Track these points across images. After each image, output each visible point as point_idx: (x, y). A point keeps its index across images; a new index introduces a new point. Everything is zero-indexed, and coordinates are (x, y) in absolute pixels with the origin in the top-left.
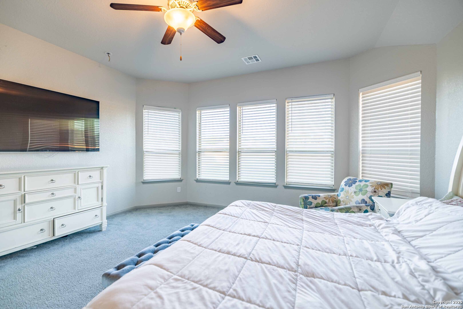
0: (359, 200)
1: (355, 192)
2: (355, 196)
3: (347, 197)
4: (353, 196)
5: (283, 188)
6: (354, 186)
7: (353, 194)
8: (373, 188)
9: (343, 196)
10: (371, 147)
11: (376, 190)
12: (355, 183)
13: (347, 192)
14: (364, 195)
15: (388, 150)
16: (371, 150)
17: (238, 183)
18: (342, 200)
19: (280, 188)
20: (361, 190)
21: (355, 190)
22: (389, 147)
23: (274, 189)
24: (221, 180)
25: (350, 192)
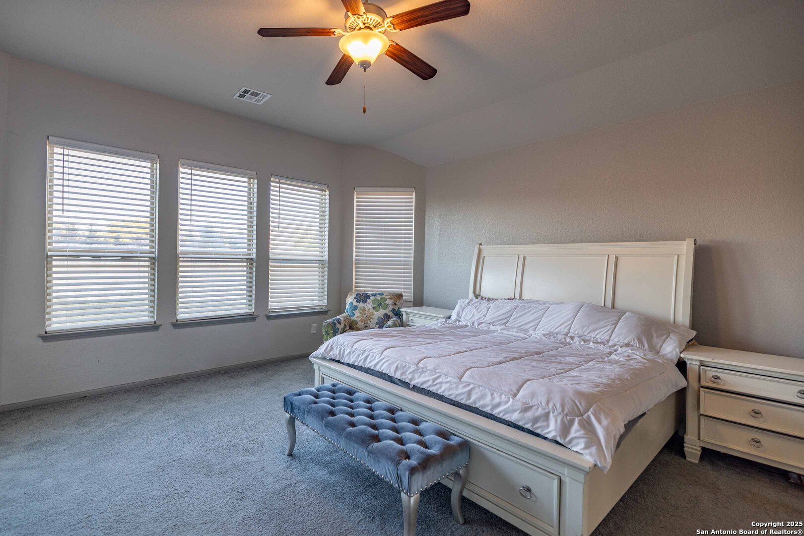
0: (380, 315)
1: (373, 308)
2: (375, 312)
3: (365, 316)
4: (373, 312)
5: (265, 319)
6: (369, 301)
7: (372, 310)
8: (392, 301)
9: (359, 315)
10: (366, 256)
11: (395, 302)
12: (370, 298)
13: (364, 310)
14: (385, 309)
15: (384, 261)
16: (366, 260)
17: (179, 325)
18: (358, 320)
19: (262, 320)
20: (380, 305)
21: (373, 306)
22: (384, 257)
23: (249, 323)
24: (139, 324)
25: (366, 308)
